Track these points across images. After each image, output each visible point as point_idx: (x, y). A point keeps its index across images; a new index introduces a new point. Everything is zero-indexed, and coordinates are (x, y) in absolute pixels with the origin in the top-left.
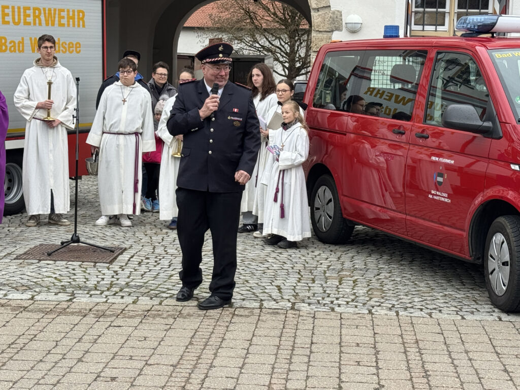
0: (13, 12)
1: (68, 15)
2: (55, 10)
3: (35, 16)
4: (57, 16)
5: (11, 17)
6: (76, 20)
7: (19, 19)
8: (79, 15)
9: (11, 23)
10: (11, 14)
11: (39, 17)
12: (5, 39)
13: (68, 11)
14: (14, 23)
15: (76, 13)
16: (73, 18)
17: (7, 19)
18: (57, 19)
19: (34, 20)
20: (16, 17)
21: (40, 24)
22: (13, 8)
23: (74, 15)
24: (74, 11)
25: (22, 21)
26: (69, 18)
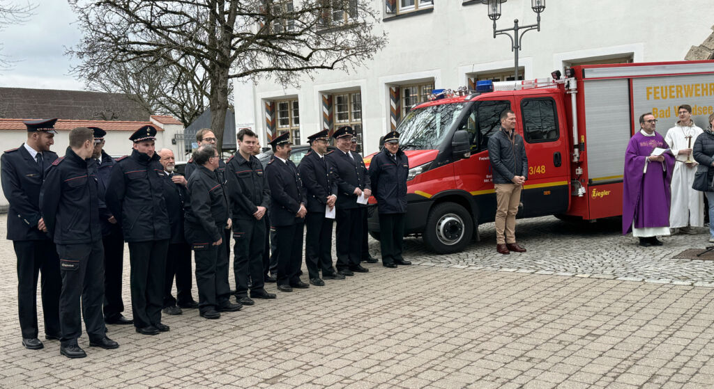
0: (662, 90)
2: (692, 85)
3: (678, 92)
4: (694, 89)
5: (660, 93)
6: (709, 90)
7: (666, 94)
9: (661, 98)
11: (681, 91)
12: (657, 109)
13: (702, 85)
15: (709, 86)
16: (706, 89)
17: (657, 95)
18: (694, 92)
19: (677, 94)
20: (664, 94)
21: (682, 96)
22: (662, 88)
24: (706, 85)
25: (669, 96)
26: (703, 90)
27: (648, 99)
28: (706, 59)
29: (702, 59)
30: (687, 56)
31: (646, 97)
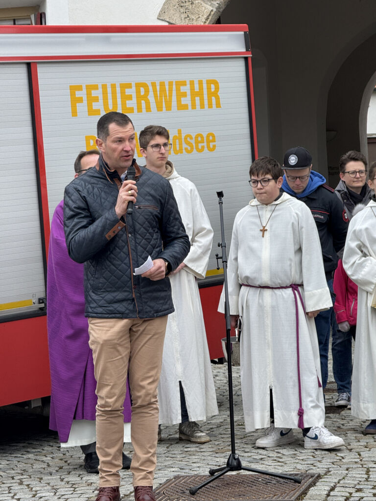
0: (105, 93)
1: (192, 89)
2: (170, 84)
3: (139, 97)
4: (174, 93)
5: (101, 101)
6: (205, 97)
8: (209, 88)
9: (102, 112)
10: (101, 97)
11: (145, 97)
13: (192, 83)
14: (107, 110)
15: (205, 86)
16: (200, 94)
17: (96, 106)
18: (174, 98)
21: (148, 109)
23: (201, 88)
24: (200, 83)
26: (194, 94)
27: (74, 113)
30: (163, 11)
31: (70, 110)
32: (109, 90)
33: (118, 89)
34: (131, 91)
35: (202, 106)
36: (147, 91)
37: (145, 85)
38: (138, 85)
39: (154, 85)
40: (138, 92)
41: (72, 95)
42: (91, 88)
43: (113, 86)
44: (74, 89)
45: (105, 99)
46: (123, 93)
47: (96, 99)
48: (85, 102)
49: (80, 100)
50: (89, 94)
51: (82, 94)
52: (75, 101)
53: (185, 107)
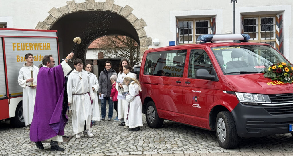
1: (44, 45)
2: (38, 44)
3: (30, 47)
4: (39, 46)
6: (47, 47)
7: (24, 48)
8: (48, 45)
9: (21, 50)
10: (21, 46)
11: (32, 47)
12: (19, 56)
13: (44, 44)
14: (22, 49)
15: (47, 45)
16: (46, 46)
18: (39, 47)
21: (33, 50)
22: (21, 44)
23: (46, 45)
24: (46, 44)
25: (25, 49)
26: (44, 47)
27: (14, 50)
28: (46, 29)
29: (44, 29)
30: (37, 27)
31: (13, 49)
32: (23, 45)
33: (25, 45)
34: (28, 45)
35: (46, 49)
36: (32, 45)
37: (32, 44)
38: (30, 44)
39: (34, 44)
40: (30, 45)
41: (13, 45)
42: (18, 44)
43: (24, 44)
44: (14, 44)
45: (22, 47)
46: (26, 45)
47: (19, 47)
48: (17, 47)
49: (15, 47)
50: (17, 45)
51: (16, 45)
52: (14, 47)
53: (42, 49)
